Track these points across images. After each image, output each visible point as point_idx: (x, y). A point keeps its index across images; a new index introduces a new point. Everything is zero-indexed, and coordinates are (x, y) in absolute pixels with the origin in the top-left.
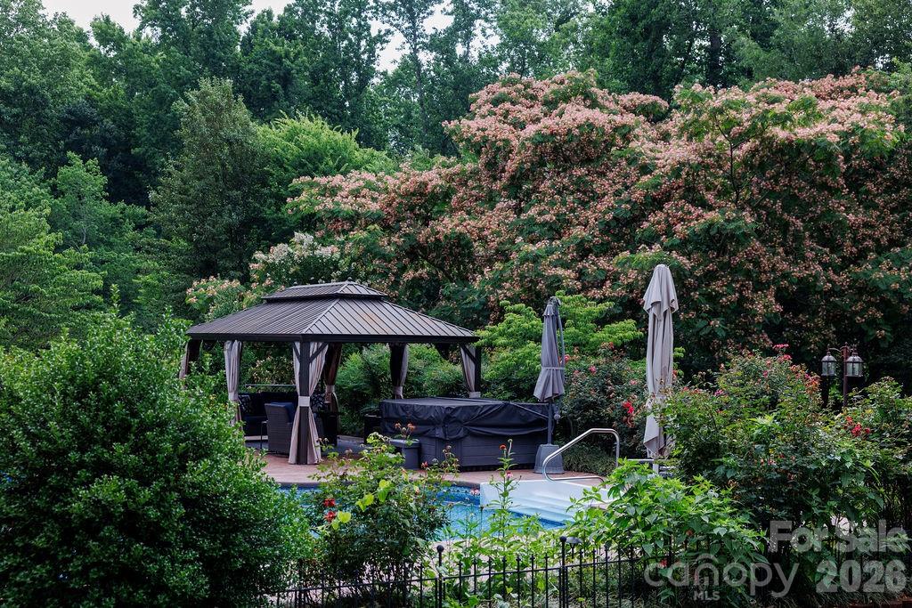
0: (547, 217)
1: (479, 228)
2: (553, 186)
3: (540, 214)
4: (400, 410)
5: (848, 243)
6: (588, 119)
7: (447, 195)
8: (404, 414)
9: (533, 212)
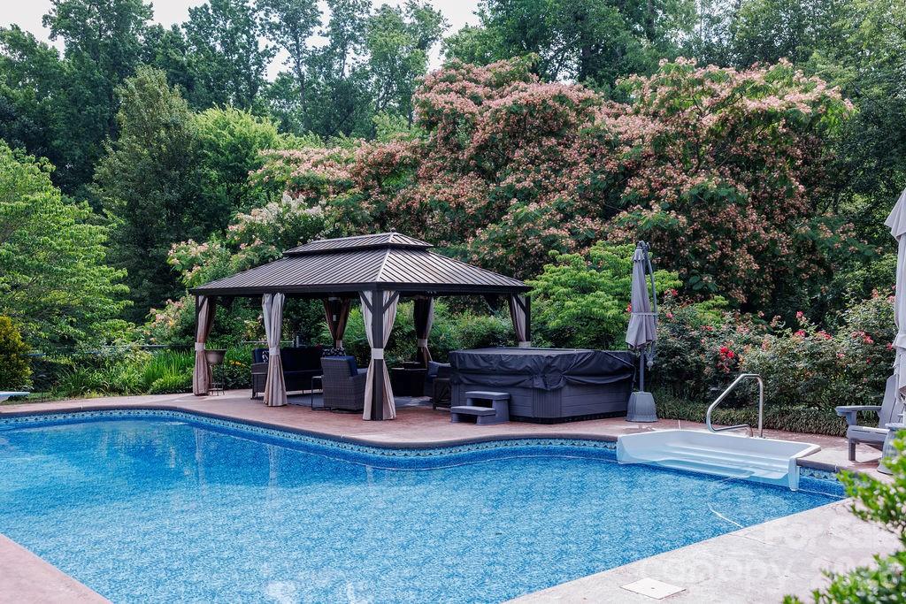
0: (526, 184)
1: (454, 195)
2: (526, 155)
3: (518, 181)
4: (481, 361)
5: (778, 211)
6: (560, 92)
7: (415, 165)
8: (487, 365)
9: (509, 180)
